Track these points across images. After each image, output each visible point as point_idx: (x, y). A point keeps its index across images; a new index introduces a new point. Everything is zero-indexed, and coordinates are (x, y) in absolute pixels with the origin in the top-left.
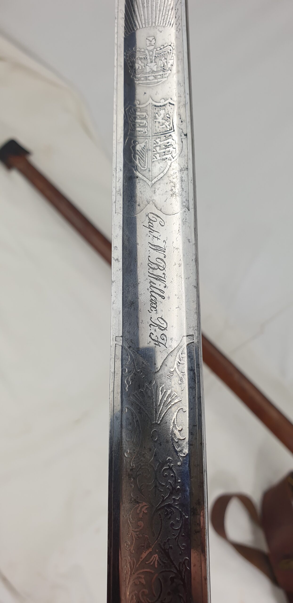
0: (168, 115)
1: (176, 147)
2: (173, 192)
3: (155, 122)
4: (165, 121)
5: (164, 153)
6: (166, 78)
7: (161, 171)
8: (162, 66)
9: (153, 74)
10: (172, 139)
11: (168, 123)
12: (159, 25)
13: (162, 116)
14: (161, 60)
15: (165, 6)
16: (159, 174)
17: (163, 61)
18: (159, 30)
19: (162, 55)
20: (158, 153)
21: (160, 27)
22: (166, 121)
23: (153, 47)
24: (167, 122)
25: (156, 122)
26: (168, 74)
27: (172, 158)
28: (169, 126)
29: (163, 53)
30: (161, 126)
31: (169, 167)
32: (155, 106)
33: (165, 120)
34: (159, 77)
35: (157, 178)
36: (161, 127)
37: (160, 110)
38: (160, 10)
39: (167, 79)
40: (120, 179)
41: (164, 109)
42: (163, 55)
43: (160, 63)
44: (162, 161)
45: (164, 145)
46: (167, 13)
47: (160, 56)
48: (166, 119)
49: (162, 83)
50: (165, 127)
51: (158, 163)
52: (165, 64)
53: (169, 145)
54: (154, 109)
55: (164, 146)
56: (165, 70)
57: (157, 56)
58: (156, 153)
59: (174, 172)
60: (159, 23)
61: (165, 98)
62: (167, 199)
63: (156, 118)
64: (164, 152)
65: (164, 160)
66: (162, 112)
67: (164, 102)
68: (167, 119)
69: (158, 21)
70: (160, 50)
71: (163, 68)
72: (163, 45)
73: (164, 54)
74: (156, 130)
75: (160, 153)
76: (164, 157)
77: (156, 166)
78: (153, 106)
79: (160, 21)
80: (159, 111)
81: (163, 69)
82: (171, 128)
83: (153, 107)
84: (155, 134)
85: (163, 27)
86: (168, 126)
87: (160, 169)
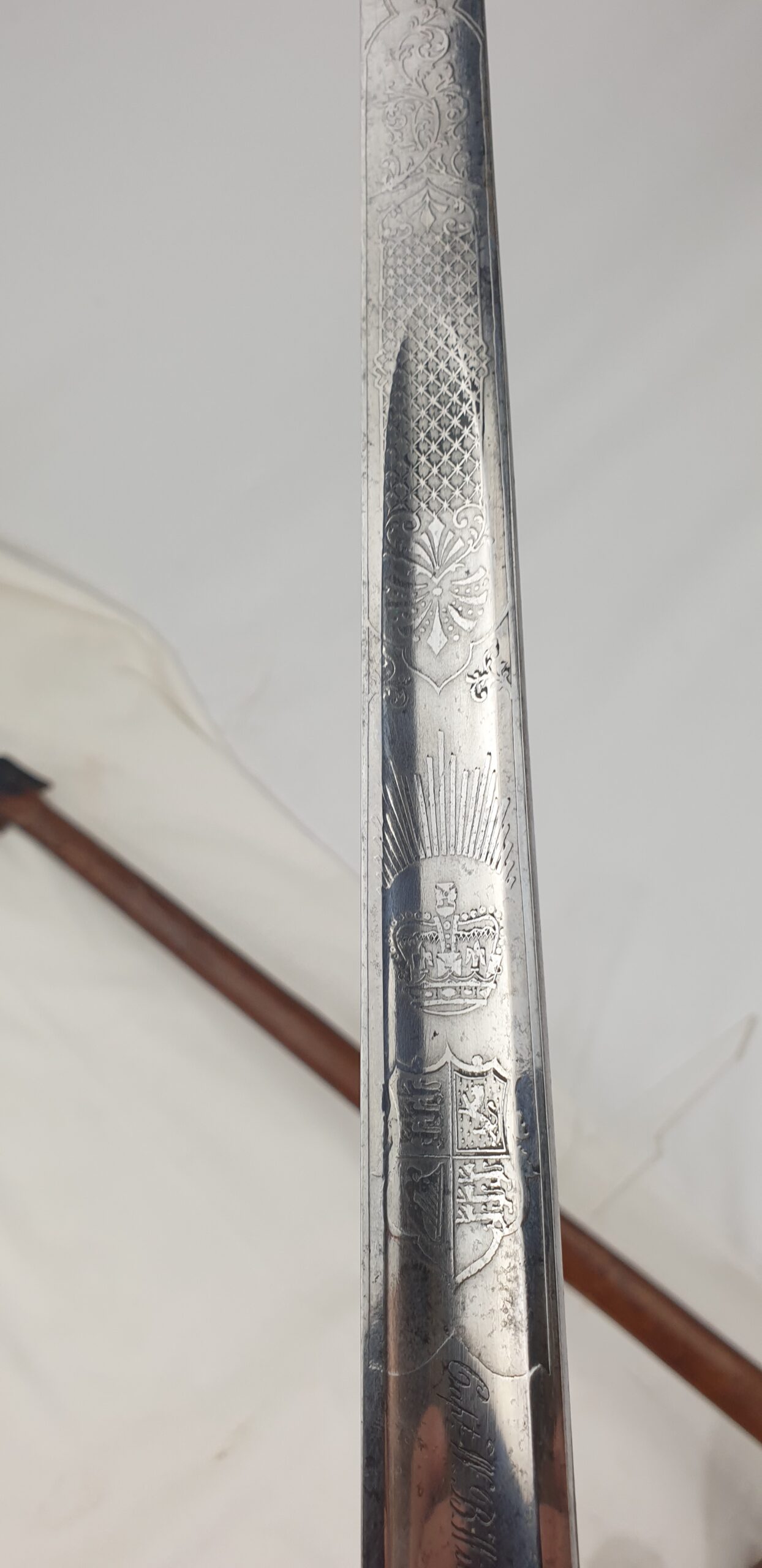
0: (491, 1104)
1: (513, 1197)
2: (510, 1318)
3: (459, 1116)
4: (485, 1119)
5: (484, 1207)
6: (485, 1001)
7: (478, 1253)
8: (475, 964)
9: (453, 984)
10: (504, 1173)
11: (492, 1127)
12: (464, 853)
13: (478, 1102)
14: (473, 949)
15: (479, 808)
16: (474, 1261)
17: (475, 952)
18: (466, 866)
19: (474, 934)
20: (470, 1203)
21: (467, 859)
22: (488, 1118)
23: (451, 910)
24: (489, 1122)
25: (462, 1114)
26: (489, 990)
27: (504, 1225)
28: (496, 1135)
29: (475, 930)
30: (475, 1129)
31: (497, 1246)
32: (460, 1071)
33: (485, 1116)
34: (468, 992)
35: (468, 1269)
36: (476, 1132)
37: (472, 1086)
38: (466, 817)
39: (487, 1003)
40: (379, 1274)
41: (483, 1085)
42: (476, 934)
43: (469, 956)
44: (480, 1226)
45: (485, 1185)
46: (483, 828)
47: (469, 936)
48: (486, 1113)
49: (474, 1010)
50: (484, 1136)
51: (470, 1228)
52: (482, 961)
53: (495, 1188)
54: (459, 1080)
55: (484, 1187)
56: (482, 976)
57: (461, 936)
58: (464, 1201)
59: (510, 1264)
60: (465, 850)
61: (482, 1054)
62: (495, 1332)
63: (463, 1106)
64: (485, 1204)
65: (486, 1225)
66: (477, 1091)
67: (482, 1066)
68: (491, 1115)
69: (463, 842)
70: (468, 920)
71: (477, 970)
72: (476, 910)
73: (479, 934)
74: (463, 1139)
75: (475, 1203)
76: (485, 1217)
77: (465, 1237)
78: (455, 1070)
79: (466, 845)
80: (470, 1086)
81: (478, 973)
82: (501, 1142)
83: (455, 1072)
84: (462, 1149)
85: (473, 862)
86: (492, 1134)
87: (476, 1247)
